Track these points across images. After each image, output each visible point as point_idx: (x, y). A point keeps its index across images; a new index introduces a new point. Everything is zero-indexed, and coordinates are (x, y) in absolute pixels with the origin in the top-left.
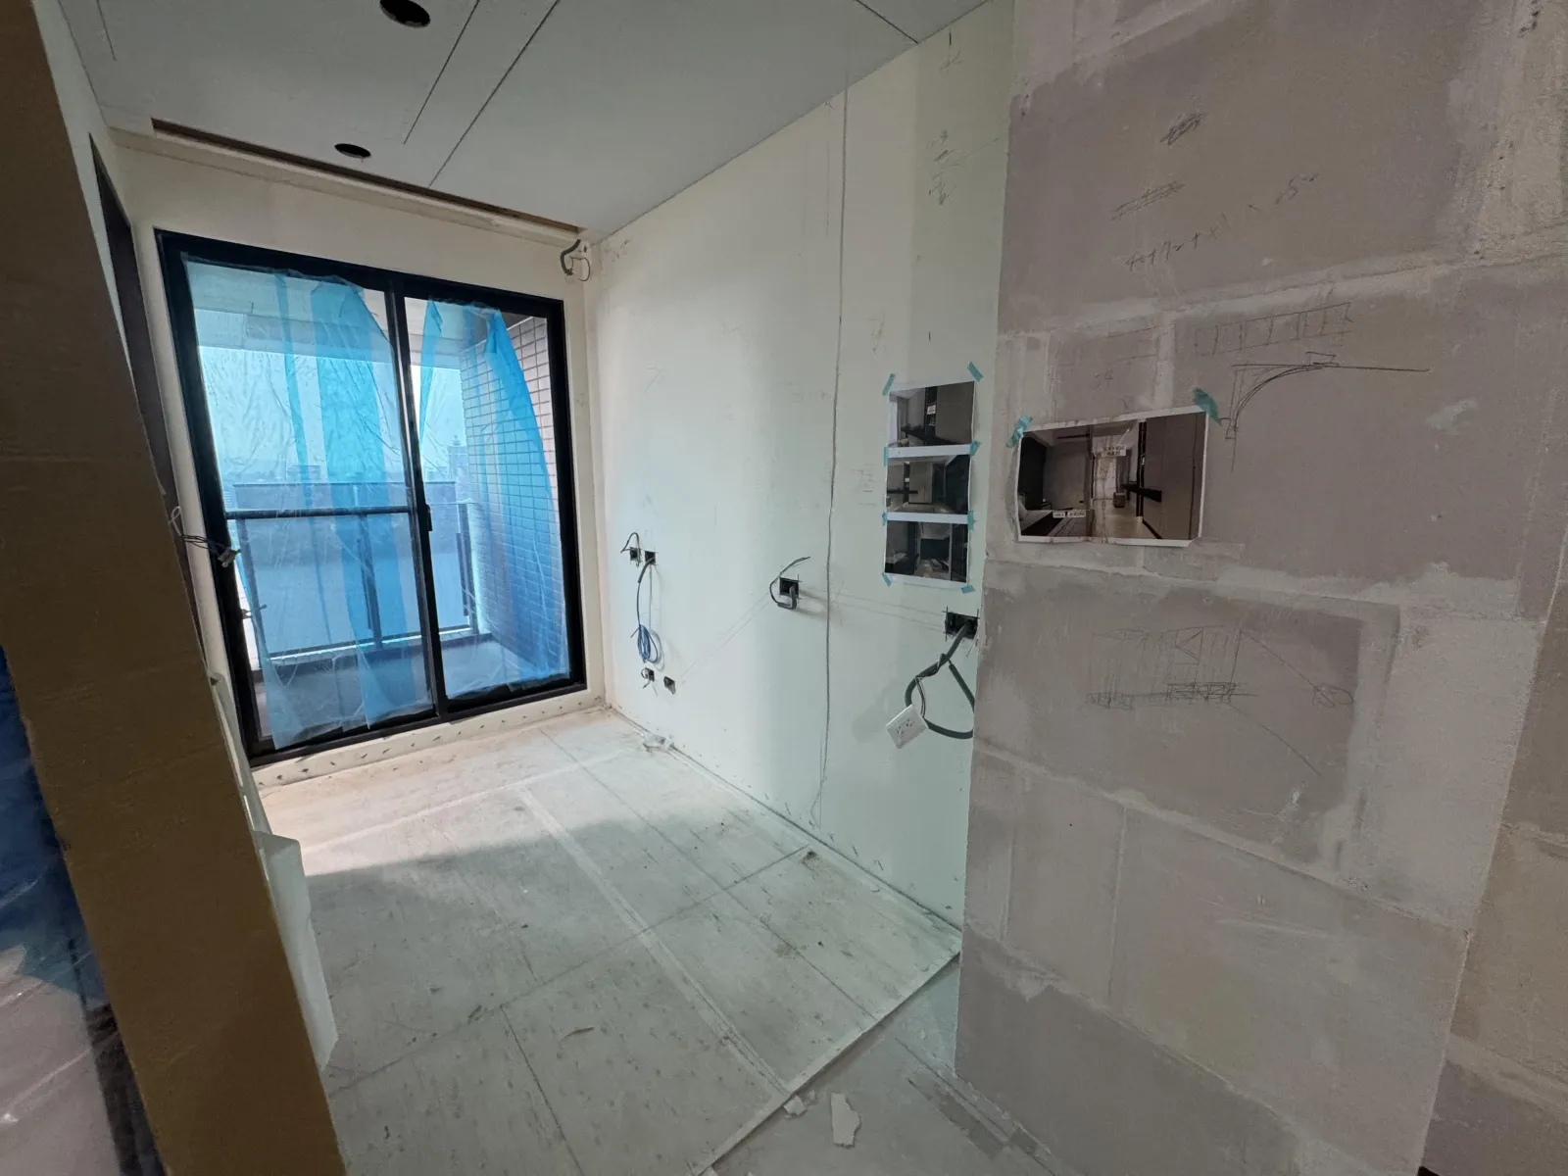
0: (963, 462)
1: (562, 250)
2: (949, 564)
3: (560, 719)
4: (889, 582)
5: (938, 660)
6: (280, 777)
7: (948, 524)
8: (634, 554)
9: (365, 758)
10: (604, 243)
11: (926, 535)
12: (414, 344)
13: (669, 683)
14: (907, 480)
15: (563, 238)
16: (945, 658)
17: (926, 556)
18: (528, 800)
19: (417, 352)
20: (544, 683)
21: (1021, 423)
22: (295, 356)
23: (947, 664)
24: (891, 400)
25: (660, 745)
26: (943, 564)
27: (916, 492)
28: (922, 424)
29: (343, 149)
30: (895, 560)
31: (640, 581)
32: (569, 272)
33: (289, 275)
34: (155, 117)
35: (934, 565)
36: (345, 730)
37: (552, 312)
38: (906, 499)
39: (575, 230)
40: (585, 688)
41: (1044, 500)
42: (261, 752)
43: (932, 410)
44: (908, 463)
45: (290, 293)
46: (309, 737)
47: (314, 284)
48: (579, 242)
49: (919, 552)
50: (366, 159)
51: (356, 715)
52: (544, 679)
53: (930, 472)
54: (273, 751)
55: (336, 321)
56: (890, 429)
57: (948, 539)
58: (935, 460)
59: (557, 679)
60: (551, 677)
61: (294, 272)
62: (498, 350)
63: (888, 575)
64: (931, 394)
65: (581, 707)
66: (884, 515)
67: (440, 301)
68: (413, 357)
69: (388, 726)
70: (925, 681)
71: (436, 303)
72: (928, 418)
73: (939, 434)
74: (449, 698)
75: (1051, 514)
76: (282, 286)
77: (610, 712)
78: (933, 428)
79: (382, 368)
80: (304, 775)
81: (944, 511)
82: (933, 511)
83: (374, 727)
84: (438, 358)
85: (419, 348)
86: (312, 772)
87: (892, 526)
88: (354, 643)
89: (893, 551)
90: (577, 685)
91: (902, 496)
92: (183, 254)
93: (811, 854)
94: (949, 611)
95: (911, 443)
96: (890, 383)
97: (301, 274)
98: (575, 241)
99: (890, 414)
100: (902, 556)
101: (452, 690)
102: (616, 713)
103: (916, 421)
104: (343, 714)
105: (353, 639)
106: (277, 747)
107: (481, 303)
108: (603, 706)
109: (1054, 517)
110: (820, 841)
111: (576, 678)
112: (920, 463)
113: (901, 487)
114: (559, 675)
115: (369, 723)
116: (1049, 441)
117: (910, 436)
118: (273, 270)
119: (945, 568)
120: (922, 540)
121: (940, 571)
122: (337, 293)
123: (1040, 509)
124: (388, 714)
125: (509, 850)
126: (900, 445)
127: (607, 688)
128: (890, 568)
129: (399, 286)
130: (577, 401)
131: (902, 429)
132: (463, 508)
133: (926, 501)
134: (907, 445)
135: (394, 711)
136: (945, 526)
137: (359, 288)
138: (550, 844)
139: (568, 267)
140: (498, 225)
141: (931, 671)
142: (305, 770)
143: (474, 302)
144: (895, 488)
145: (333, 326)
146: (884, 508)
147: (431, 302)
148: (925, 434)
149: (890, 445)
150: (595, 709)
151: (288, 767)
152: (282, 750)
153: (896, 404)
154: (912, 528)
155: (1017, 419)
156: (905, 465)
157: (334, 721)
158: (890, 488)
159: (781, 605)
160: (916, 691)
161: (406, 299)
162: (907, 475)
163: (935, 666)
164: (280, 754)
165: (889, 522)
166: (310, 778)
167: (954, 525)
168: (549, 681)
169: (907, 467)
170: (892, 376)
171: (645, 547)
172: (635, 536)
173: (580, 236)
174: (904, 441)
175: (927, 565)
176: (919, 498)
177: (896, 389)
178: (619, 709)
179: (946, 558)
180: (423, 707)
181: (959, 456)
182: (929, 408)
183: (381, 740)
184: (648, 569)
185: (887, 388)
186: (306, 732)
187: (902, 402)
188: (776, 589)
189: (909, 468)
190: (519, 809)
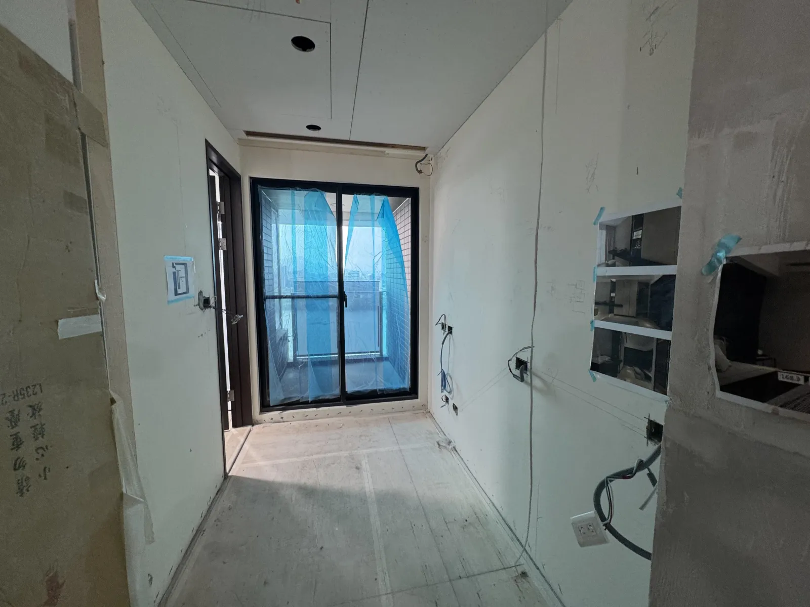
0: (669, 280)
1: (417, 161)
2: (652, 374)
3: (401, 414)
4: (594, 379)
5: (635, 465)
6: (272, 419)
7: (653, 338)
8: (443, 326)
9: (307, 417)
10: (439, 154)
11: (629, 344)
12: (345, 216)
13: (455, 408)
14: (613, 295)
15: (418, 154)
16: (642, 465)
17: (629, 362)
18: (365, 465)
19: (347, 220)
20: (396, 392)
21: (721, 246)
22: (296, 225)
23: (646, 471)
24: (601, 228)
25: (447, 445)
26: (645, 373)
27: (620, 306)
28: (628, 248)
29: (310, 127)
30: (600, 360)
31: (443, 344)
32: (420, 172)
33: (296, 190)
34: (246, 130)
35: (636, 373)
36: (300, 401)
37: (413, 193)
38: (611, 311)
39: (424, 149)
40: (417, 398)
41: (760, 352)
42: (266, 407)
43: (637, 234)
44: (614, 280)
45: (296, 198)
46: (285, 402)
47: (306, 192)
48: (426, 155)
49: (622, 358)
50: (320, 131)
51: (305, 395)
52: (396, 390)
53: (636, 288)
54: (269, 406)
55: (313, 208)
56: (600, 254)
57: (651, 351)
58: (640, 279)
59: (403, 390)
60: (400, 389)
61: (298, 188)
62: (385, 217)
63: (594, 373)
64: (638, 221)
65: (414, 409)
66: (592, 322)
67: (359, 194)
68: (344, 222)
69: (319, 403)
70: (616, 484)
71: (358, 196)
72: (633, 242)
73: (644, 255)
74: (348, 392)
75: (775, 373)
76: (293, 195)
77: (427, 415)
78: (639, 251)
79: (332, 228)
80: (281, 420)
81: (648, 325)
82: (637, 324)
83: (312, 402)
84: (356, 223)
85: (348, 218)
86: (285, 419)
87: (598, 332)
88: (308, 356)
89: (599, 352)
90: (413, 396)
91: (607, 308)
92: (259, 186)
93: (524, 574)
94: (652, 419)
95: (617, 263)
96: (599, 215)
97: (300, 189)
98: (425, 155)
99: (600, 240)
100: (607, 359)
101: (350, 389)
102: (432, 417)
103: (621, 245)
104: (301, 393)
105: (307, 354)
106: (271, 405)
107: (378, 194)
108: (425, 411)
109: (780, 378)
110: (535, 564)
111: (412, 392)
112: (626, 281)
113: (608, 300)
114: (404, 388)
115: (310, 400)
116: (771, 268)
117: (616, 257)
118: (290, 188)
119: (648, 378)
120: (625, 348)
121: (642, 379)
122: (315, 195)
123: (754, 363)
124: (319, 397)
125: (341, 495)
126: (608, 265)
127: (429, 401)
128: (595, 367)
129: (341, 189)
130: (422, 240)
131: (609, 252)
132: (381, 294)
133: (631, 314)
134: (614, 265)
135: (322, 396)
136: (649, 339)
137: (323, 192)
138: (362, 499)
139: (419, 169)
140: (388, 154)
141: (626, 474)
142: (282, 418)
143: (375, 193)
144: (602, 300)
145: (312, 211)
146: (593, 318)
147: (355, 195)
148: (631, 256)
149: (599, 265)
150: (421, 411)
151: (275, 414)
152: (273, 406)
153: (604, 232)
154: (617, 336)
155: (717, 240)
156: (612, 282)
157: (296, 396)
158: (597, 301)
159: (515, 376)
160: (604, 493)
161: (343, 195)
162: (613, 290)
163: (632, 469)
164: (272, 408)
165: (596, 329)
166: (284, 422)
167: (657, 339)
168: (398, 392)
169: (613, 284)
170: (602, 209)
171: (449, 324)
172: (444, 316)
173: (427, 151)
174: (610, 262)
175: (629, 371)
176: (624, 311)
177: (605, 218)
178: (433, 414)
179: (649, 369)
180: (335, 395)
181: (664, 276)
182: (635, 234)
183: (314, 409)
184: (448, 336)
185: (597, 219)
186: (285, 399)
187: (610, 229)
188: (513, 364)
189: (615, 284)
190: (357, 468)
